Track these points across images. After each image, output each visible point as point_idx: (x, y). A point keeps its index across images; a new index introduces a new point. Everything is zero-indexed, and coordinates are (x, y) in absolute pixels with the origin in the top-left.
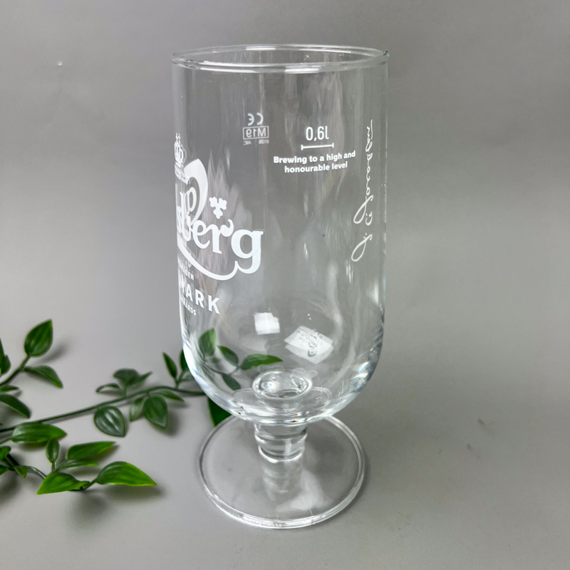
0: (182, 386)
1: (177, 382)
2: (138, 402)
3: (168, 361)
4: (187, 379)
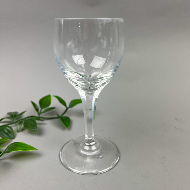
0: (41, 115)
1: (39, 114)
2: (20, 123)
3: (34, 104)
4: (44, 112)
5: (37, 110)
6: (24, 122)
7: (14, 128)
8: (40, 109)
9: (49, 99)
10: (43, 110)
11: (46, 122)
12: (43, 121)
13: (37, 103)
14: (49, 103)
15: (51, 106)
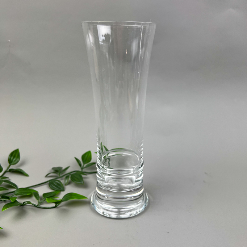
1: (82, 169)
3: (77, 160)
4: (86, 167)
5: (80, 165)
6: (70, 176)
7: (63, 181)
8: (82, 164)
9: (89, 154)
10: (85, 165)
11: (89, 176)
12: (86, 175)
13: (80, 159)
14: (90, 159)
15: (92, 161)
